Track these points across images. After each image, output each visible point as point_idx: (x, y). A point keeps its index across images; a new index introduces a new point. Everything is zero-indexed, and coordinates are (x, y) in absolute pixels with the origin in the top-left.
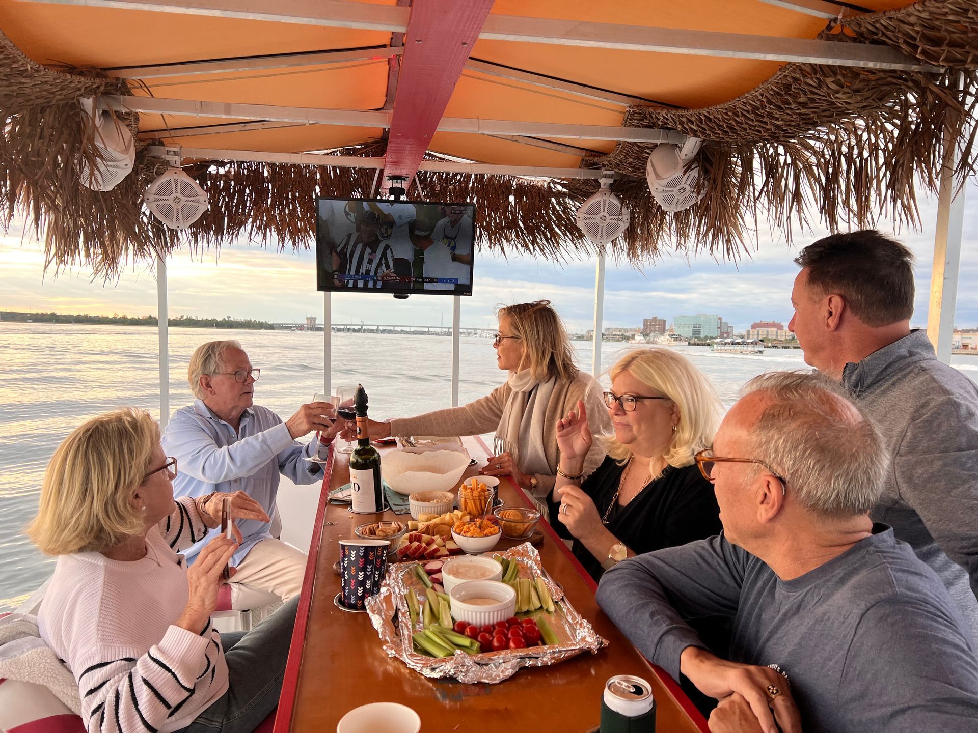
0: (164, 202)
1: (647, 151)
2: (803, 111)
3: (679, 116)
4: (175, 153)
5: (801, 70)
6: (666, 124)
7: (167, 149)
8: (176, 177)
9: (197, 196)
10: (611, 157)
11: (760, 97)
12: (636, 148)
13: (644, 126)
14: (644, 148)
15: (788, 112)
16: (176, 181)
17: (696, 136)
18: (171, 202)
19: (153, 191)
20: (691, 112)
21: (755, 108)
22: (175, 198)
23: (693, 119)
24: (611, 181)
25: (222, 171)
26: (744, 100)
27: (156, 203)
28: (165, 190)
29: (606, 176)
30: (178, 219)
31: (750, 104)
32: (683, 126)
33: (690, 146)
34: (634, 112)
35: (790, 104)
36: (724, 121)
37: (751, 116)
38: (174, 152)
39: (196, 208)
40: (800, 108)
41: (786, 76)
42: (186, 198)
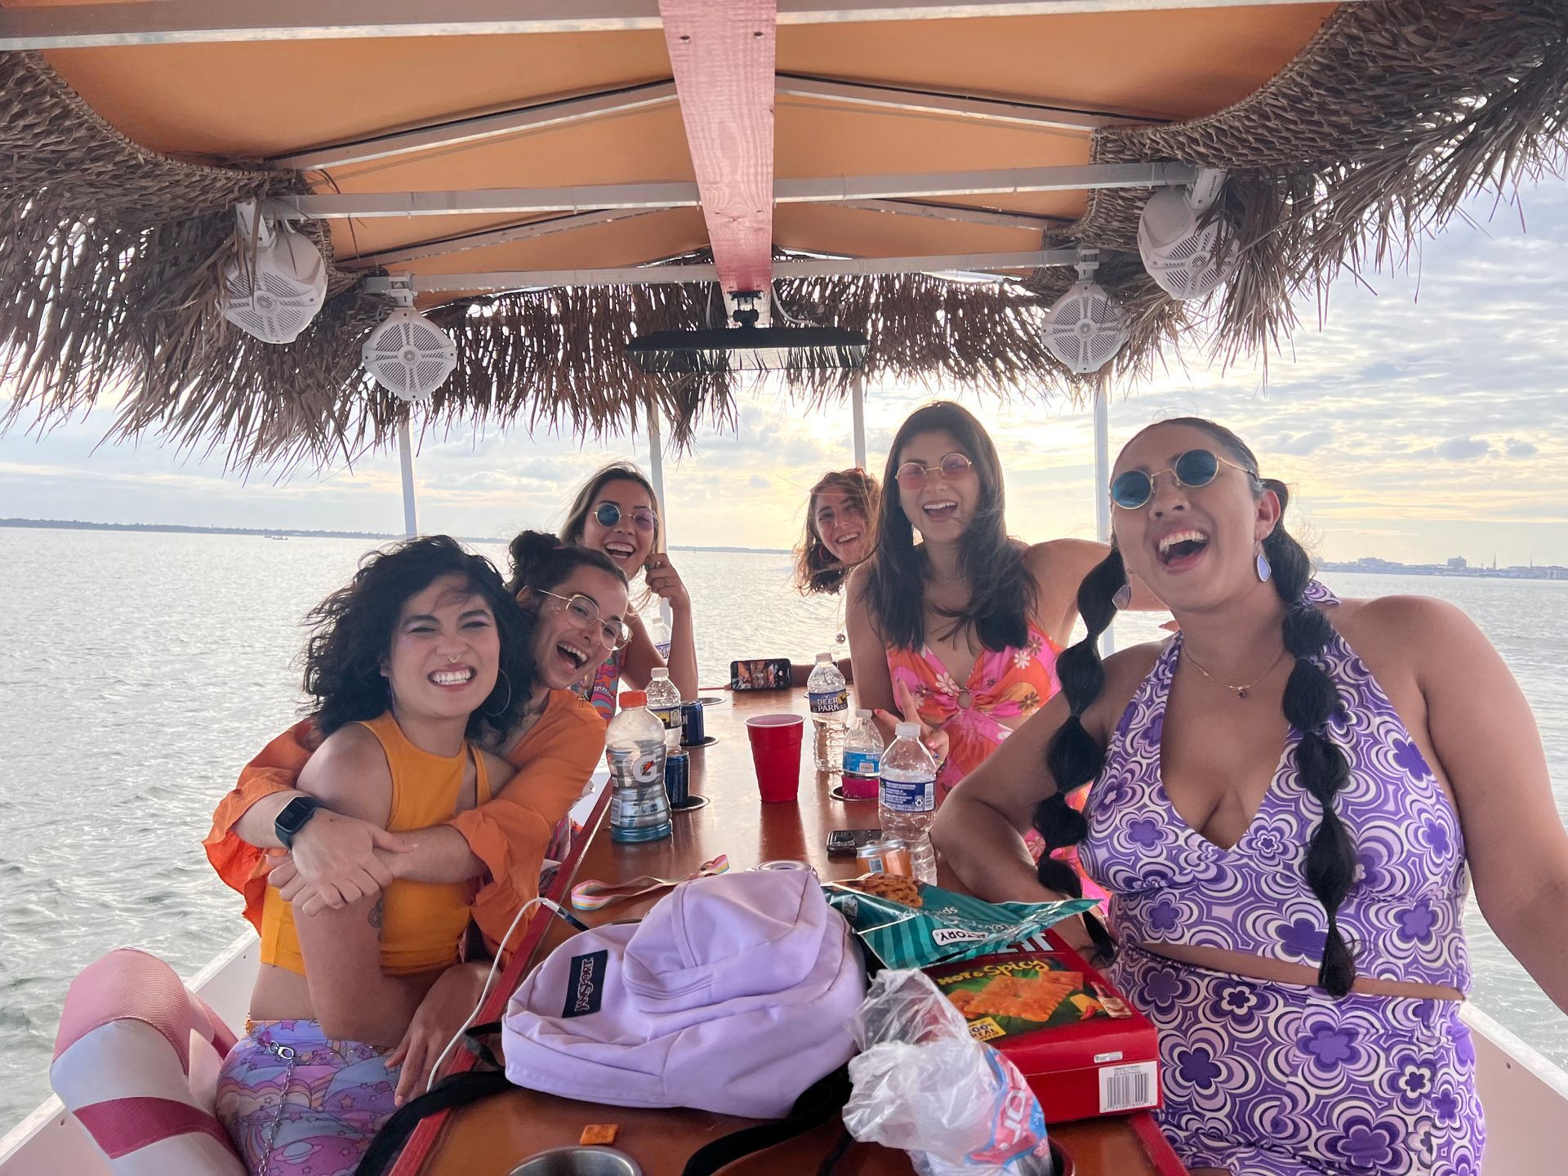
0: (391, 361)
1: (1139, 204)
2: (1379, 91)
3: (1174, 135)
4: (404, 285)
5: (1359, 21)
6: (1159, 151)
7: (391, 279)
8: (406, 320)
9: (439, 347)
10: (1085, 222)
11: (1299, 79)
12: (1120, 202)
13: (1125, 161)
14: (1132, 200)
15: (1353, 96)
16: (406, 327)
17: (1210, 165)
18: (401, 359)
19: (375, 346)
20: (1190, 124)
21: (1294, 100)
22: (406, 354)
23: (1196, 136)
24: (1095, 266)
25: (488, 312)
26: (1273, 89)
27: (380, 362)
28: (392, 343)
29: (1085, 259)
30: (412, 385)
31: (1284, 95)
32: (1183, 150)
33: (1207, 183)
34: (1106, 140)
35: (1351, 82)
36: (1248, 132)
37: (1290, 116)
38: (403, 283)
39: (439, 367)
40: (1372, 85)
41: (1334, 35)
42: (424, 352)
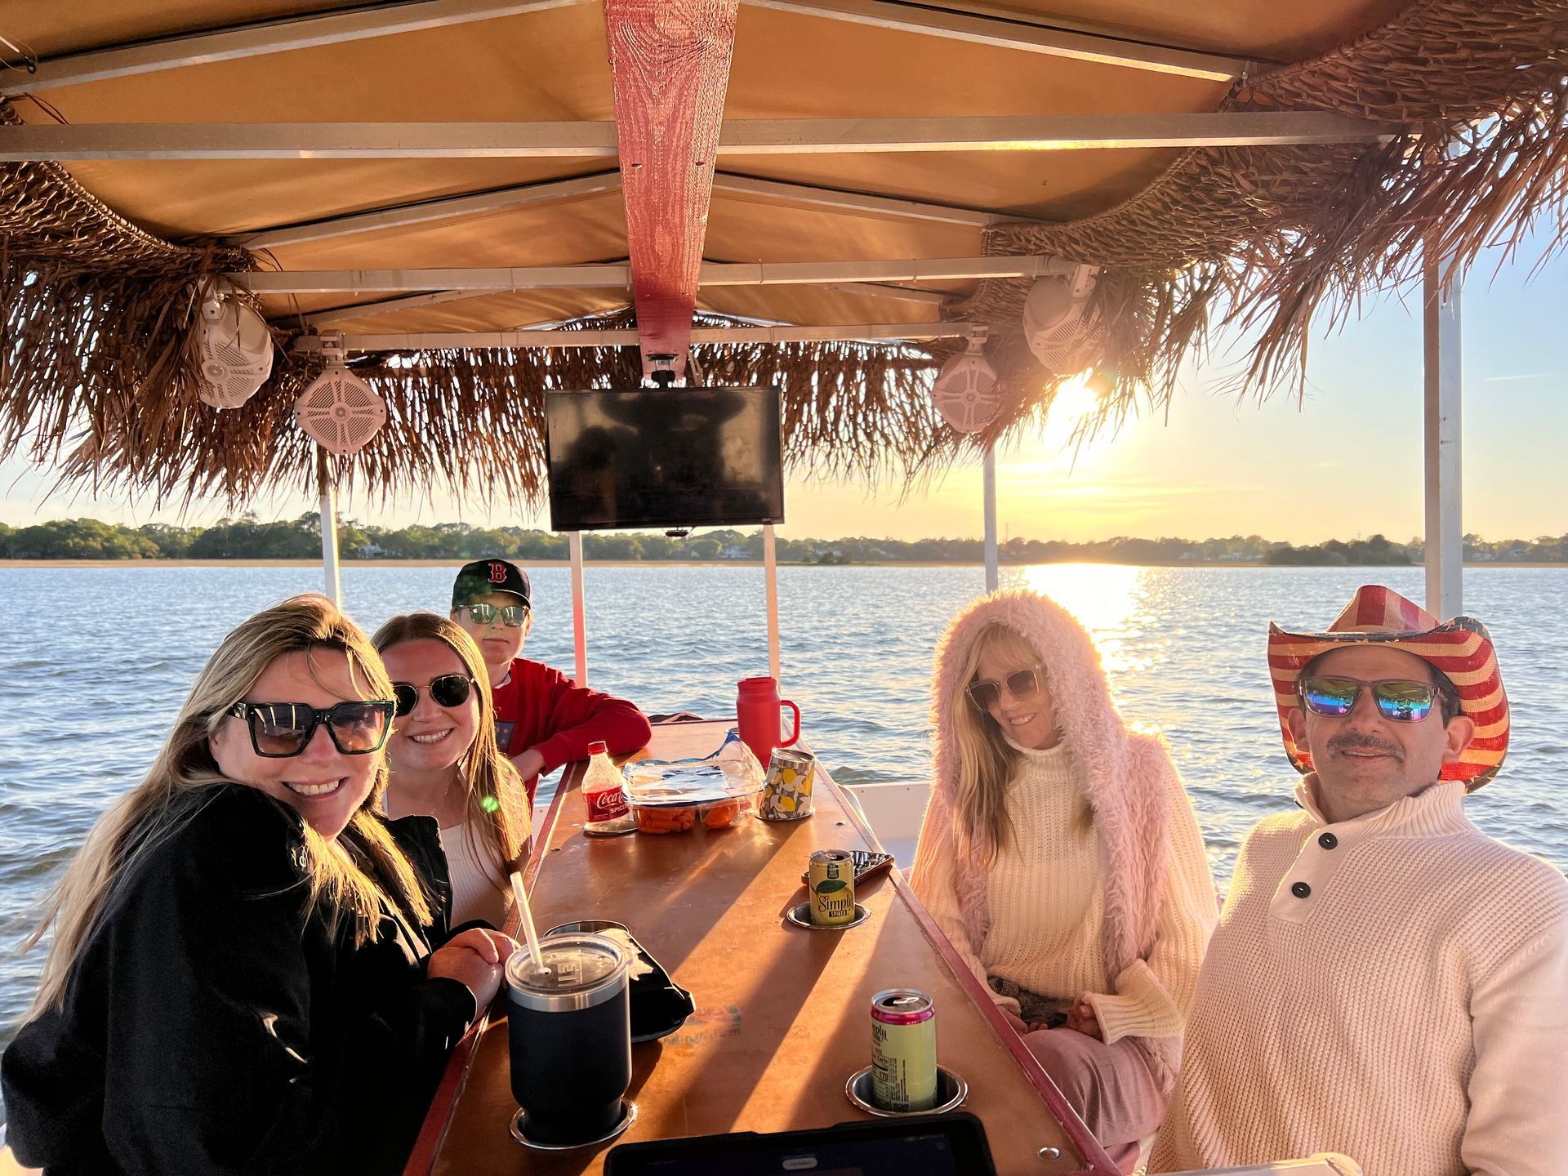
0: (322, 417)
1: (1023, 290)
2: (1226, 212)
3: (1056, 234)
4: (335, 345)
5: (1207, 154)
6: (1041, 248)
7: (323, 339)
8: (337, 379)
9: (369, 404)
11: (1160, 196)
12: (1008, 287)
13: (1013, 254)
14: (1018, 287)
15: (1204, 214)
16: (338, 385)
17: (1085, 262)
18: (332, 415)
19: (307, 402)
20: (1071, 226)
21: (1156, 212)
22: (338, 410)
23: (1077, 236)
24: (984, 340)
25: (407, 363)
26: (1139, 202)
27: (311, 418)
28: (324, 399)
29: (975, 334)
30: (343, 439)
31: (1149, 208)
32: (1064, 249)
33: (1084, 278)
34: (996, 234)
35: (1201, 202)
36: (1119, 234)
37: (1154, 223)
38: (333, 342)
39: (369, 423)
40: (1221, 207)
41: (1189, 164)
42: (356, 409)
